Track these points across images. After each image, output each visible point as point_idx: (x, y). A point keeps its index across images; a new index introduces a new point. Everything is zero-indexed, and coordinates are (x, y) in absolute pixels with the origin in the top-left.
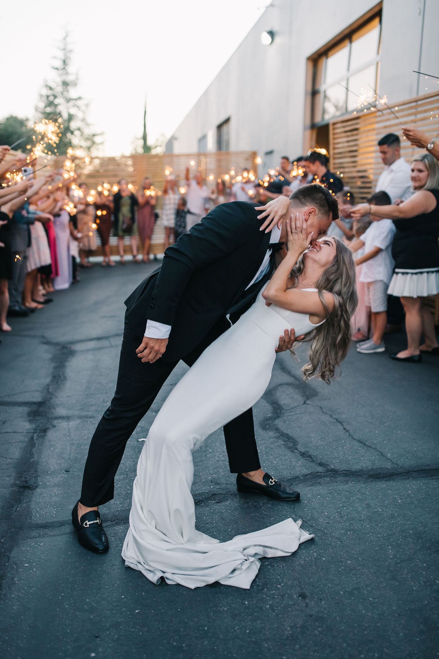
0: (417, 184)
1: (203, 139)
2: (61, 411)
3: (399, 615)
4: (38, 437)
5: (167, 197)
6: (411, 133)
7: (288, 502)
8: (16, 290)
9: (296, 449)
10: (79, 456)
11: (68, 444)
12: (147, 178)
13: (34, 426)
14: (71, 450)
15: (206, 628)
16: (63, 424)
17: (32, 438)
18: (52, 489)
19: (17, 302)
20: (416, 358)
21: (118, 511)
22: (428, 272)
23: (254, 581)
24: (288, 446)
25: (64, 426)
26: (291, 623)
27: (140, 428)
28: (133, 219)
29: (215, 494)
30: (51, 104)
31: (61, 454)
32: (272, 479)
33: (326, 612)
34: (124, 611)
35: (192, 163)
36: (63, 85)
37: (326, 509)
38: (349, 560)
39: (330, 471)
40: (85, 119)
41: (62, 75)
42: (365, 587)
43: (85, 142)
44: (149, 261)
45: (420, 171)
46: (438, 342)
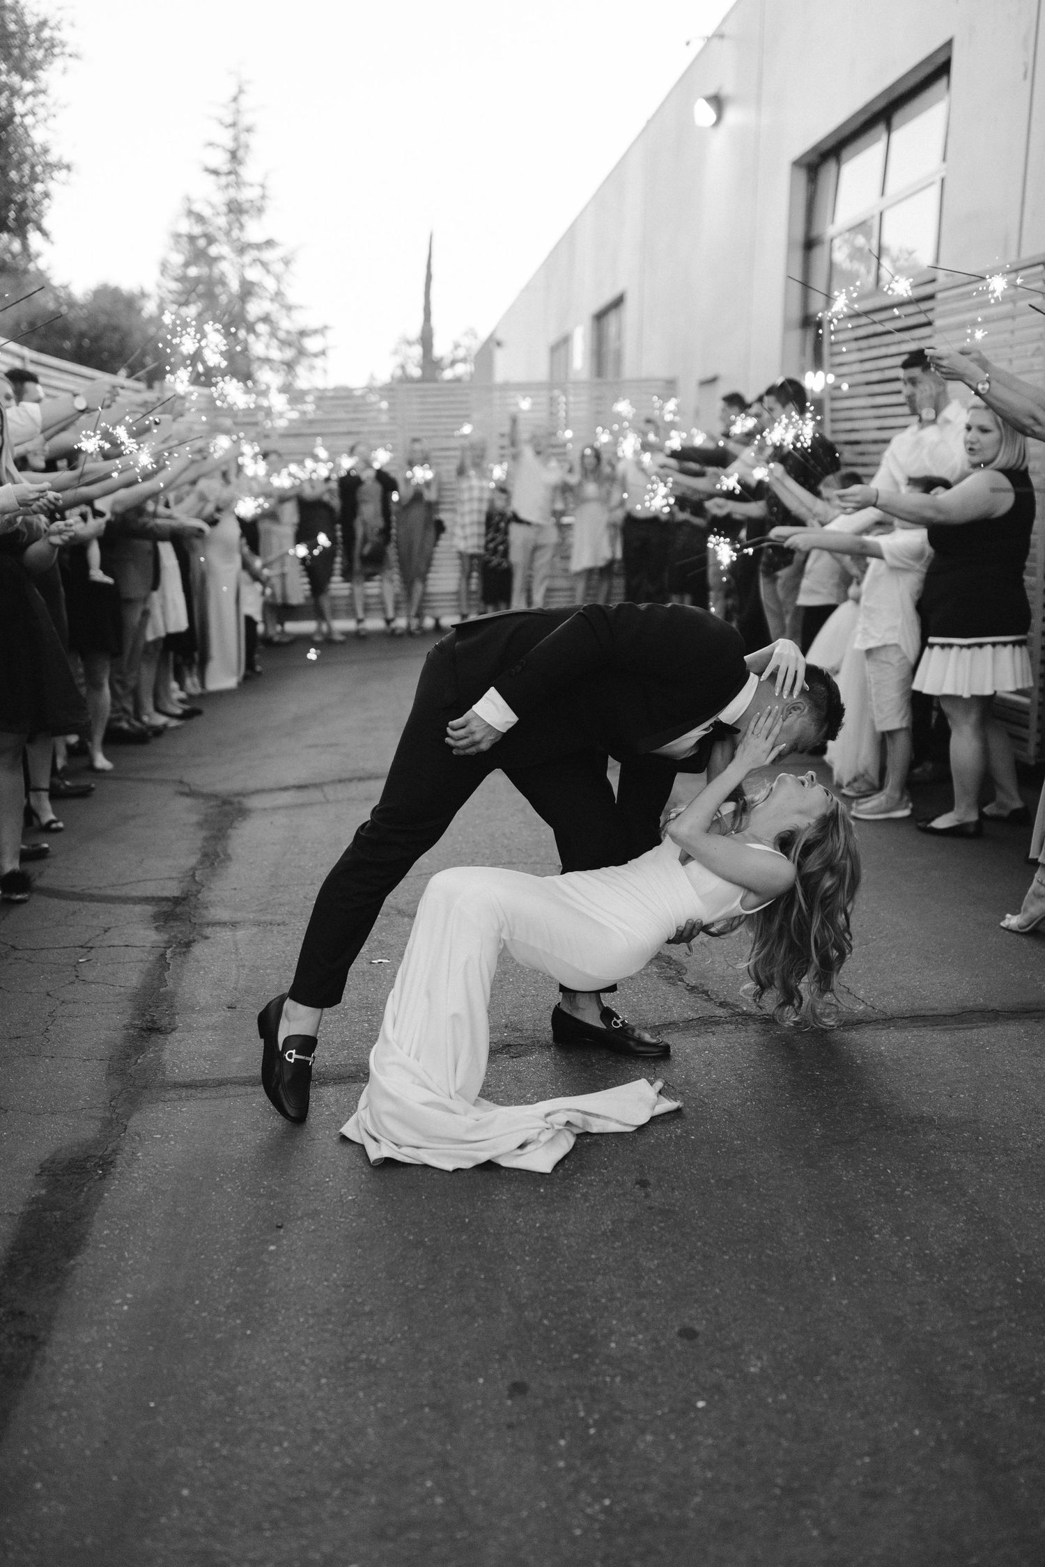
1: (561, 346)
2: (219, 913)
3: (806, 1211)
4: (174, 954)
5: (465, 484)
7: (646, 1058)
8: (124, 686)
9: (682, 980)
10: (254, 986)
11: (234, 965)
12: (415, 440)
13: (166, 937)
14: (239, 976)
15: (467, 1220)
16: (224, 933)
17: (163, 955)
18: (202, 1033)
19: (125, 711)
20: (972, 829)
21: (326, 1064)
22: (994, 644)
23: (560, 1164)
24: (666, 975)
25: (226, 937)
26: (614, 1216)
27: (376, 943)
28: (385, 533)
29: (509, 1045)
30: (199, 256)
31: (220, 981)
32: (618, 1018)
33: (678, 1204)
34: (328, 1197)
35: (525, 404)
36: (230, 211)
37: (715, 1069)
38: (737, 1139)
39: (739, 1015)
40: (283, 294)
41: (227, 186)
42: (755, 1175)
43: (280, 350)
44: (423, 633)
45: (984, 430)
46: (1022, 798)
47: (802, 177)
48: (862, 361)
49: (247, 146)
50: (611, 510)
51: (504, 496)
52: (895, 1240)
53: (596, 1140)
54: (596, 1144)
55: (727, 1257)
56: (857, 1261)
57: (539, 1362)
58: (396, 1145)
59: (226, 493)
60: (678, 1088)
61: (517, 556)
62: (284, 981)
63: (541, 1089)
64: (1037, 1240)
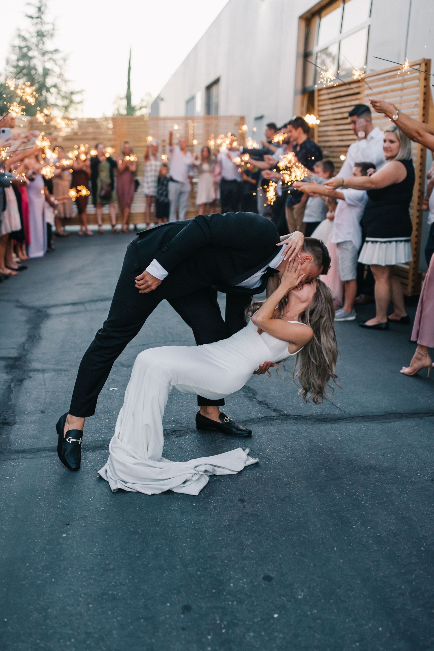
0: (389, 155)
1: (191, 100)
2: (36, 365)
3: (320, 514)
4: (15, 385)
5: (148, 163)
6: (378, 104)
7: (240, 437)
9: (255, 398)
11: (44, 391)
12: (126, 142)
13: (11, 377)
14: (46, 396)
15: (159, 520)
16: (39, 375)
17: (9, 386)
18: (29, 425)
20: (384, 326)
21: (89, 441)
22: (396, 241)
23: (202, 490)
24: (248, 396)
25: (40, 377)
26: (229, 517)
27: (111, 380)
28: (111, 185)
29: (176, 431)
30: (24, 56)
31: (37, 399)
32: (227, 418)
33: (259, 511)
34: (91, 509)
35: (176, 127)
36: (38, 35)
37: (273, 442)
38: (286, 478)
39: (283, 415)
40: (63, 75)
41: (36, 24)
42: (295, 496)
43: (62, 100)
44: (129, 232)
45: (392, 142)
46: (407, 312)
47: (303, 24)
48: (333, 109)
49: (46, 5)
50: (215, 176)
51: (165, 168)
52: (363, 528)
53: (219, 479)
54: (219, 480)
55: (284, 538)
56: (346, 539)
57: (196, 594)
58: (124, 482)
59: (37, 166)
60: (256, 452)
61: (172, 197)
62: (68, 399)
63: (191, 453)
64: (429, 528)
